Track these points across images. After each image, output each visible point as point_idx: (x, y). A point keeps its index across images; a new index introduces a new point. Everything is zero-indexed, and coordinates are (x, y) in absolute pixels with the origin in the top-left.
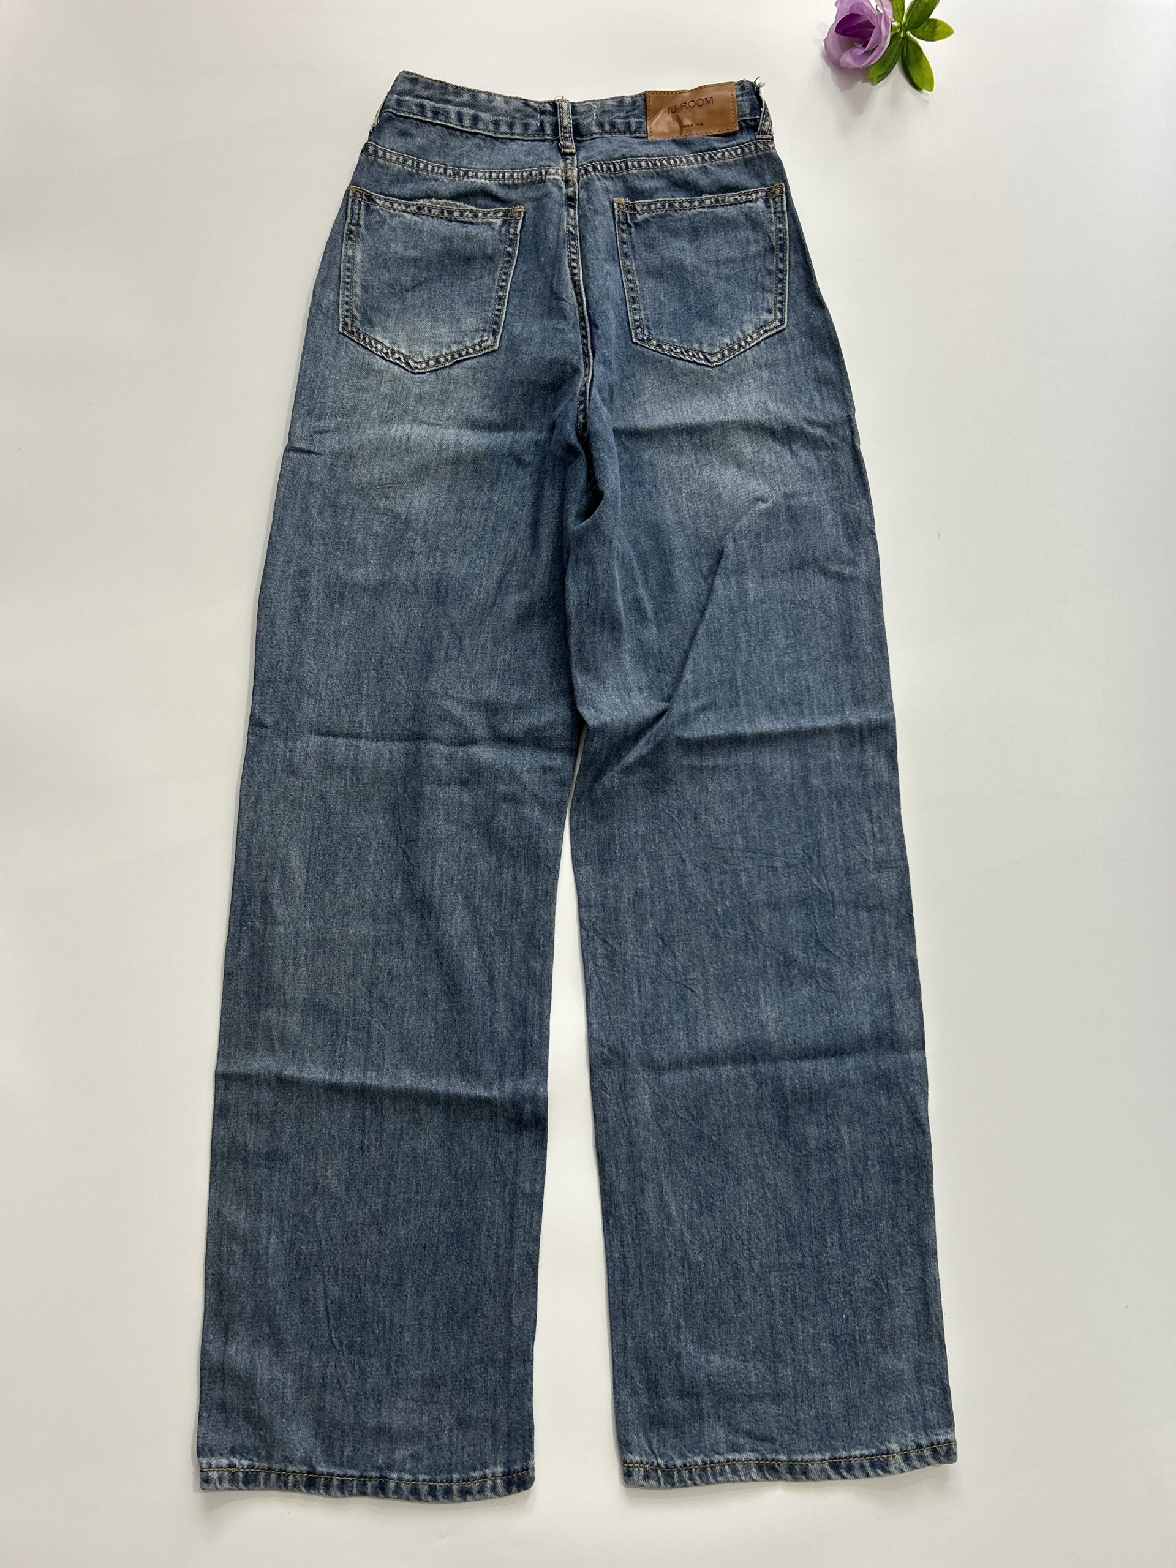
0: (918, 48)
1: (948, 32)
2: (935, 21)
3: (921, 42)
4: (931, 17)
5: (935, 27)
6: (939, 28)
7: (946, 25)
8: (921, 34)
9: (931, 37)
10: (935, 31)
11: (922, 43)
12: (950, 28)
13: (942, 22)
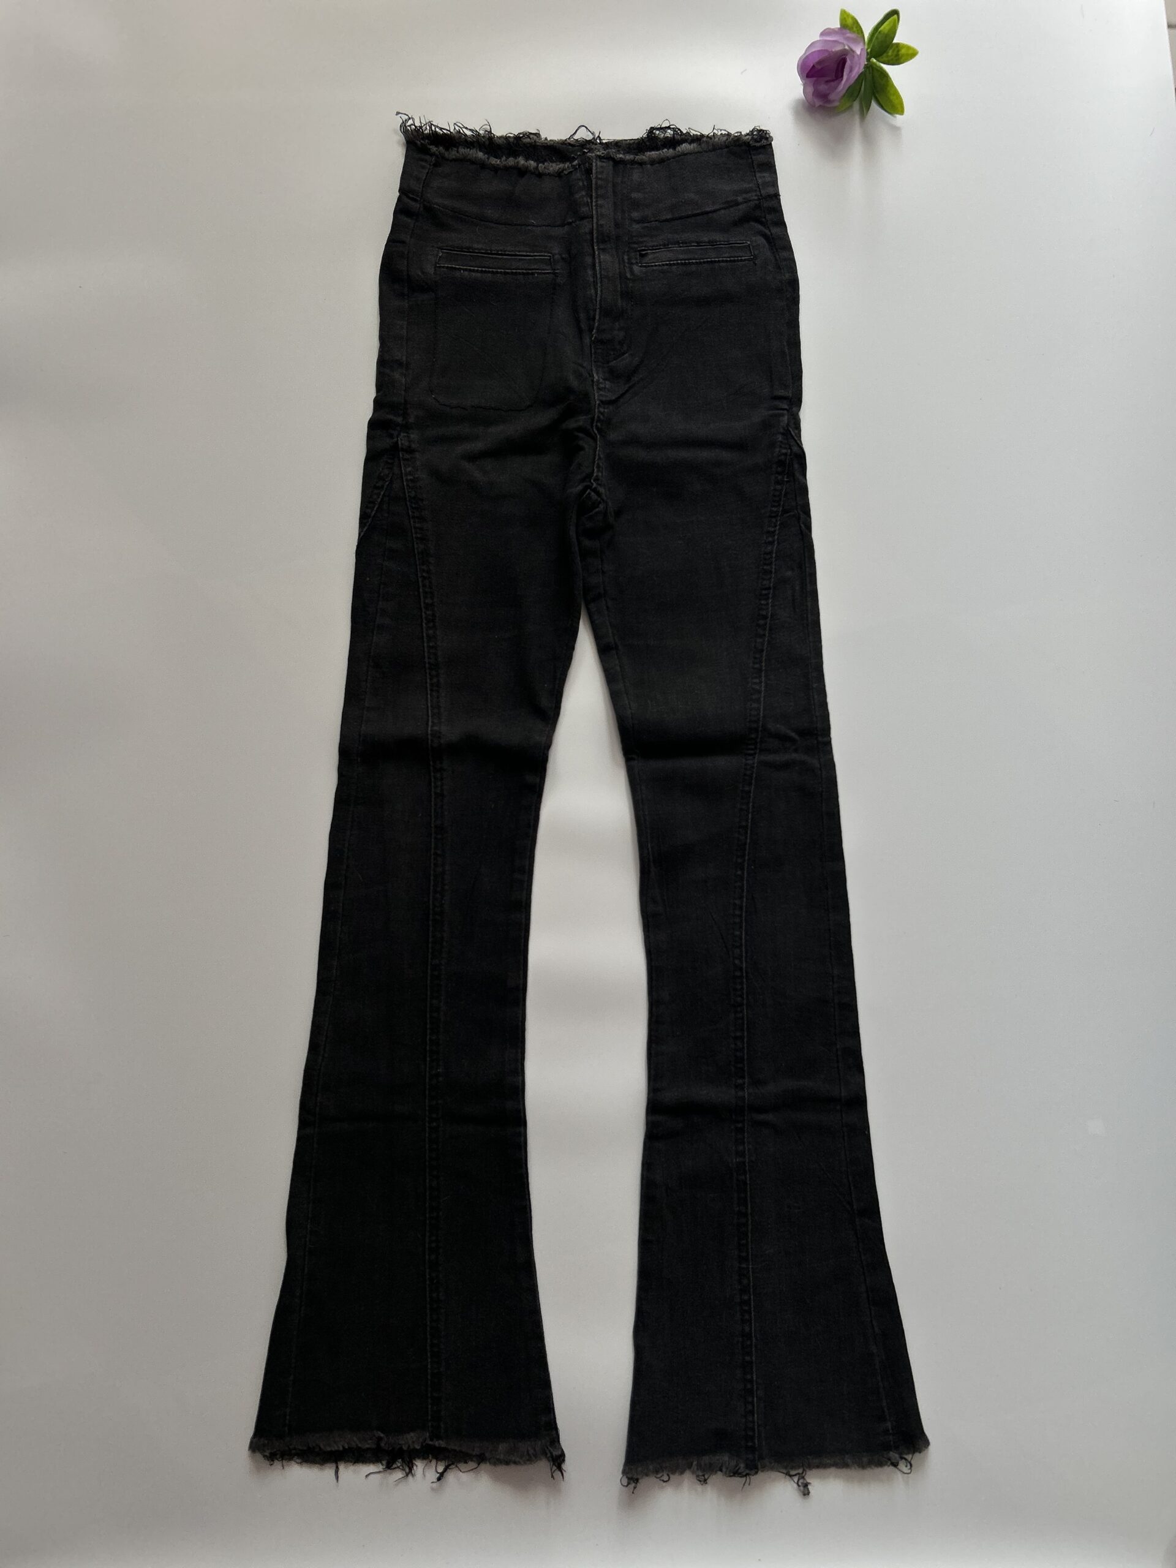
0: (885, 75)
1: (912, 54)
2: (898, 45)
3: (885, 67)
4: (895, 41)
5: (898, 51)
6: (903, 51)
7: (909, 48)
8: (885, 59)
9: (897, 60)
10: (900, 55)
11: (887, 68)
12: (914, 50)
13: (904, 46)
